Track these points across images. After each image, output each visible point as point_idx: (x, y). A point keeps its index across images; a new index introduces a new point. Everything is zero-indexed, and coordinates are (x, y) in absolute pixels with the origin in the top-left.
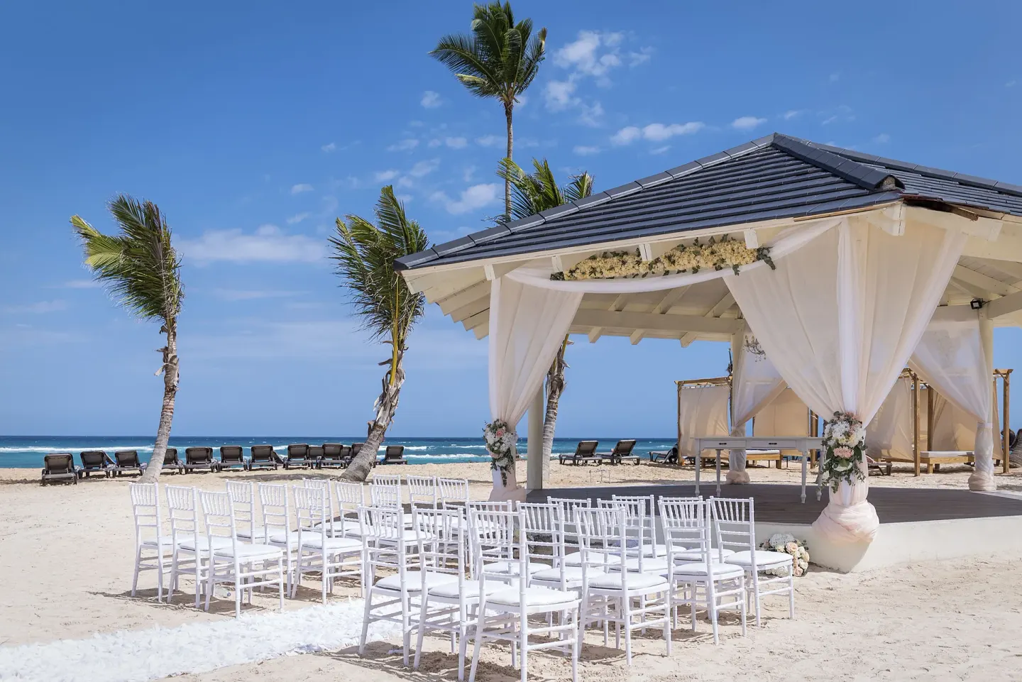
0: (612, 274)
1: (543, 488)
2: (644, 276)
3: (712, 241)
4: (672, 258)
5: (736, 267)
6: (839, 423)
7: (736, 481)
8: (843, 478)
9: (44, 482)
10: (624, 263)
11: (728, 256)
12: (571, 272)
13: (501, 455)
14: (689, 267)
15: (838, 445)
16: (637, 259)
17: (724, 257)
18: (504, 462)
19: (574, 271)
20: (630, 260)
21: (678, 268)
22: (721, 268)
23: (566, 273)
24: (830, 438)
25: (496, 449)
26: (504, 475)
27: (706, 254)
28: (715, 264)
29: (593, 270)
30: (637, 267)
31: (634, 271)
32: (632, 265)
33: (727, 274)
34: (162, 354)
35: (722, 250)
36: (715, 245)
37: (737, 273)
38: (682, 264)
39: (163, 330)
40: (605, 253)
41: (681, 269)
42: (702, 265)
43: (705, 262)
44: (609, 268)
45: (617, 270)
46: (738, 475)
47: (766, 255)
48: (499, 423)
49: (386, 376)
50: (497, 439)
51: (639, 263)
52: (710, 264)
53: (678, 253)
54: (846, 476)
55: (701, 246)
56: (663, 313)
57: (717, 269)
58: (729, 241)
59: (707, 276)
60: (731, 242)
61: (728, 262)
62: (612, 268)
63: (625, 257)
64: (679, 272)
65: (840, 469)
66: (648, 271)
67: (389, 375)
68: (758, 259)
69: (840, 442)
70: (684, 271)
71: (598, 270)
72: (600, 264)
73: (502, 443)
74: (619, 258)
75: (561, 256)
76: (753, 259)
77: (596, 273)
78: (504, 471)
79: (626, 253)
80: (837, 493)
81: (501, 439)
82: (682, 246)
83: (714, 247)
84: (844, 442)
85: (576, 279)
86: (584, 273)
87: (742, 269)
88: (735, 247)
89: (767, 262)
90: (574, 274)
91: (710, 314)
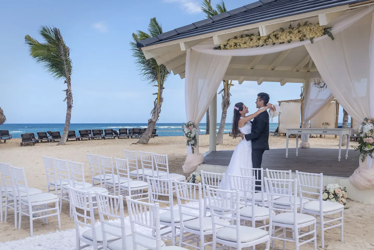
0: (245, 46)
1: (217, 150)
2: (262, 46)
3: (299, 25)
4: (277, 36)
5: (311, 39)
6: (367, 124)
7: (304, 147)
8: (368, 155)
9: (22, 145)
10: (251, 40)
11: (308, 33)
12: (225, 46)
13: (191, 139)
14: (286, 40)
15: (366, 136)
16: (258, 37)
17: (305, 34)
18: (193, 142)
19: (226, 45)
20: (255, 38)
21: (280, 41)
22: (303, 40)
23: (222, 46)
24: (361, 133)
25: (189, 136)
26: (193, 148)
27: (296, 33)
28: (300, 38)
29: (236, 45)
30: (258, 42)
31: (256, 44)
32: (255, 41)
33: (306, 43)
34: (66, 92)
35: (304, 30)
36: (301, 27)
37: (312, 42)
38: (282, 39)
39: (65, 82)
40: (242, 35)
41: (282, 41)
42: (293, 38)
43: (295, 37)
44: (243, 42)
45: (248, 43)
46: (306, 144)
47: (329, 32)
48: (190, 123)
49: (156, 100)
50: (189, 131)
51: (259, 39)
52: (298, 38)
53: (280, 33)
54: (370, 153)
55: (293, 29)
56: (273, 70)
57: (301, 41)
58: (308, 25)
59: (296, 44)
60: (310, 25)
61: (307, 36)
62: (245, 43)
63: (252, 36)
64: (280, 43)
65: (367, 149)
66: (264, 43)
67: (157, 100)
68: (324, 34)
69: (367, 135)
70: (283, 43)
71: (238, 44)
72: (239, 41)
73: (191, 133)
74: (249, 37)
75: (218, 36)
76: (322, 34)
77: (237, 46)
78: (193, 146)
79: (253, 35)
80: (364, 162)
81: (191, 131)
82: (283, 29)
83: (300, 29)
84: (370, 135)
85: (227, 49)
86: (231, 46)
87: (315, 40)
88: (312, 28)
89: (329, 36)
90: (226, 47)
91: (295, 70)
